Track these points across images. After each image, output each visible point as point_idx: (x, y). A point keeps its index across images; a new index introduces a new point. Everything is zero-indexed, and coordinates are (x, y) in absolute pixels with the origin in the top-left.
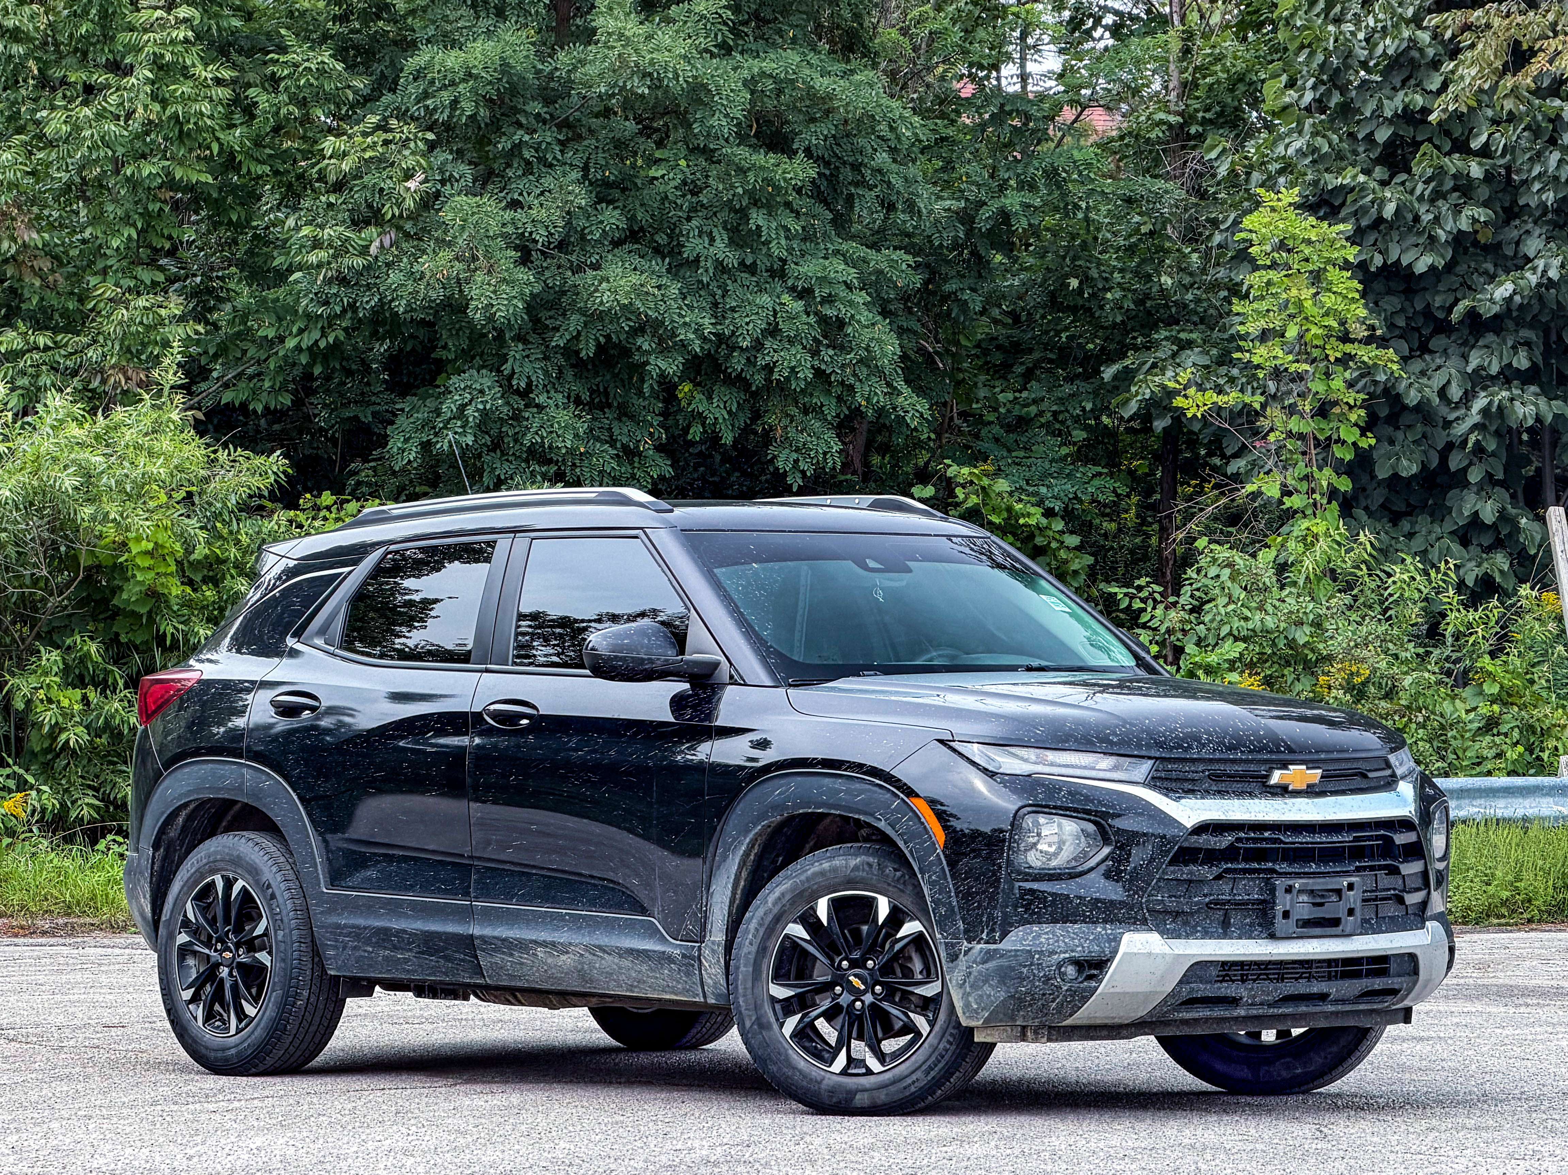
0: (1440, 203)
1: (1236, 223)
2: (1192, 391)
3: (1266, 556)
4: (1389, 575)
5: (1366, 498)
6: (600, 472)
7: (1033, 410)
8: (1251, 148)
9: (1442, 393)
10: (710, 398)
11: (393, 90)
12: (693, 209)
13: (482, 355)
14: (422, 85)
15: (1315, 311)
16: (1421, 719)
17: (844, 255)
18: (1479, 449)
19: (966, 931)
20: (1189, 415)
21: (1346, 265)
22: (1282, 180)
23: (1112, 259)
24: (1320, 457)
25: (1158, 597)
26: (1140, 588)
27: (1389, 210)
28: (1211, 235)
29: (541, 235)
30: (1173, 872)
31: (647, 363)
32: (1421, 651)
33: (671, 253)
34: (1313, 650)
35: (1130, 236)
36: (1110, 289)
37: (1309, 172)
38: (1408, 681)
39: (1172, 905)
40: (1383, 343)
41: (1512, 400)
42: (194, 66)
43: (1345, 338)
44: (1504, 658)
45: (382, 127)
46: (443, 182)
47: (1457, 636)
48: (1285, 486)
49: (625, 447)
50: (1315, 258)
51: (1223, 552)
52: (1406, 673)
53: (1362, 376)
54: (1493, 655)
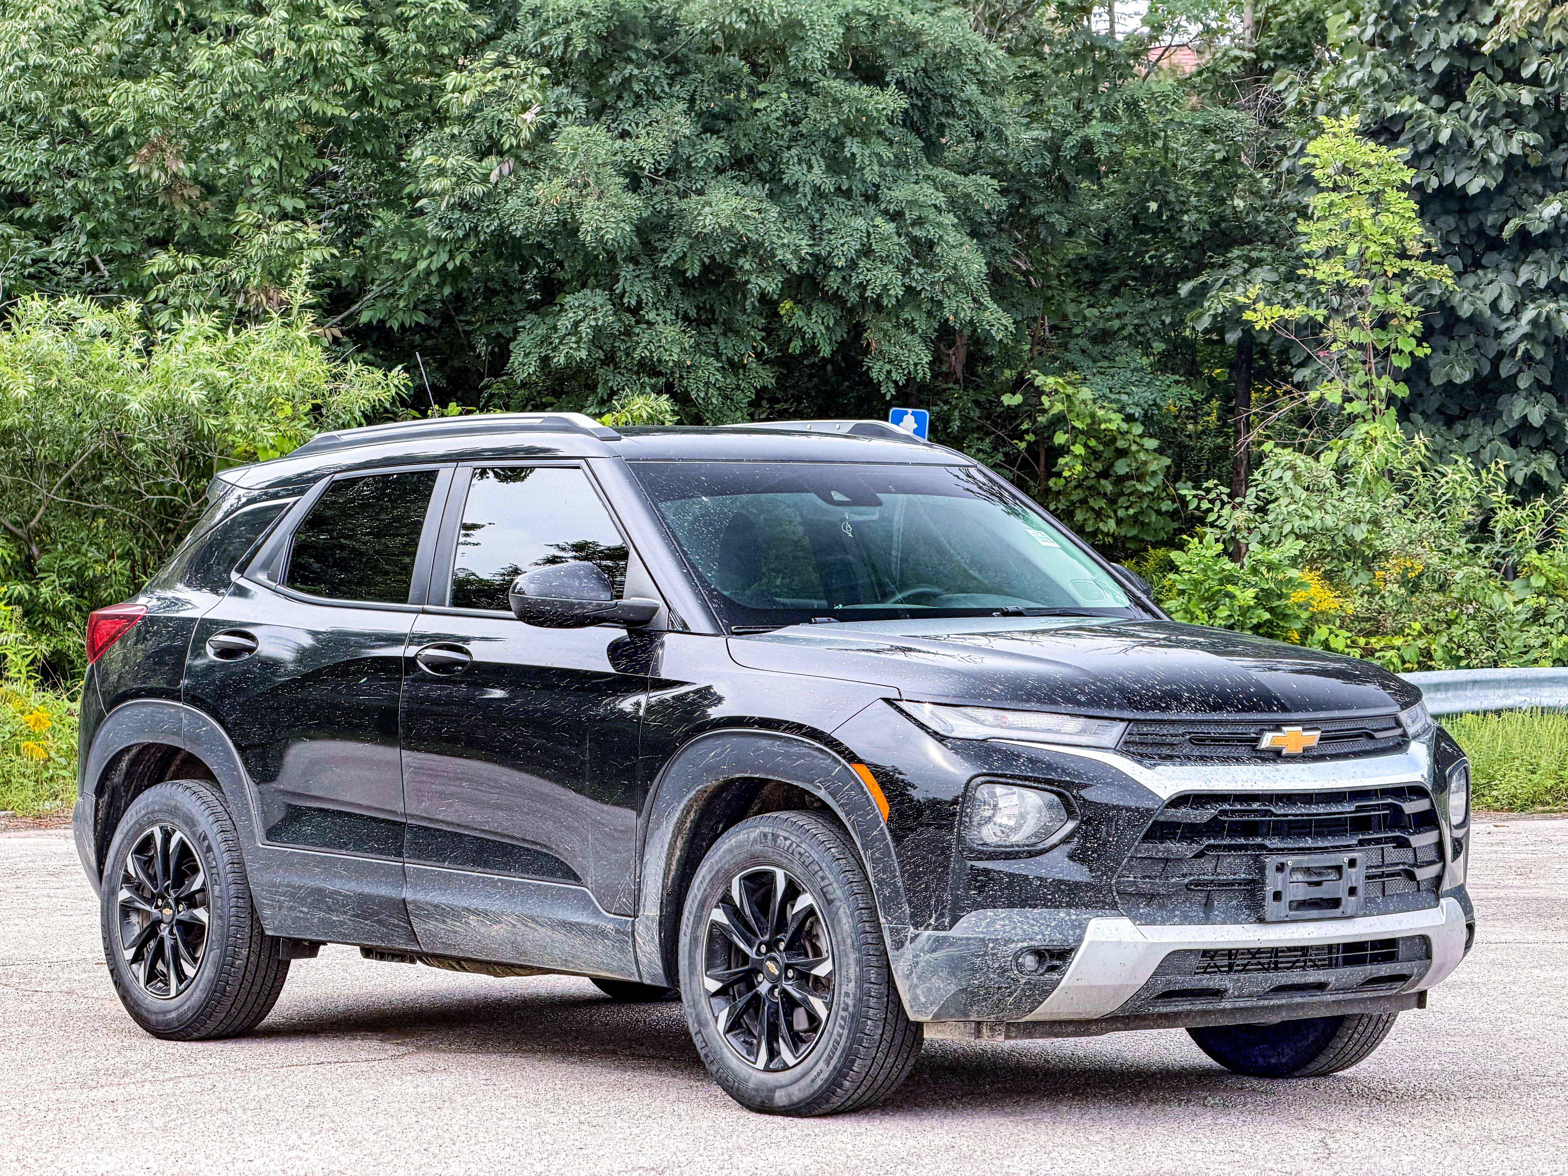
0: (1492, 128)
1: (1303, 148)
2: (1260, 305)
3: (1329, 458)
4: (1444, 475)
5: (1423, 402)
6: (706, 383)
7: (1116, 323)
8: (1317, 81)
9: (1494, 306)
10: (809, 314)
11: (514, 29)
12: (793, 139)
13: (596, 275)
14: (539, 23)
15: (1374, 230)
16: (1471, 611)
17: (934, 181)
18: (1528, 357)
19: (913, 916)
20: (1258, 328)
21: (1404, 187)
22: (1345, 109)
23: (1188, 184)
24: (1380, 366)
25: (1225, 498)
26: (1208, 491)
27: (1444, 137)
28: (1280, 161)
29: (647, 164)
30: (1147, 850)
31: (748, 282)
32: (1472, 546)
33: (772, 180)
34: (1370, 547)
35: (1206, 163)
36: (1186, 212)
37: (1370, 100)
38: (1459, 575)
39: (1145, 886)
40: (1439, 259)
41: (1559, 311)
42: (326, 5)
43: (1403, 255)
44: (1550, 552)
45: (501, 63)
46: (558, 114)
47: (1506, 533)
48: (1347, 393)
49: (730, 361)
50: (1375, 180)
51: (1287, 455)
52: (1458, 567)
53: (1419, 290)
54: (1540, 549)
